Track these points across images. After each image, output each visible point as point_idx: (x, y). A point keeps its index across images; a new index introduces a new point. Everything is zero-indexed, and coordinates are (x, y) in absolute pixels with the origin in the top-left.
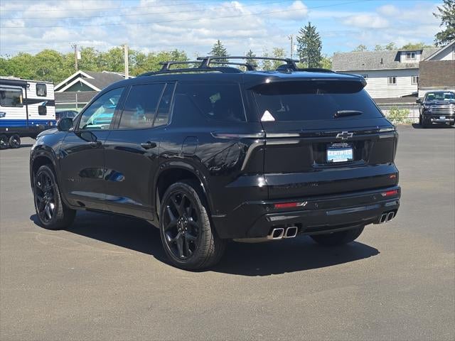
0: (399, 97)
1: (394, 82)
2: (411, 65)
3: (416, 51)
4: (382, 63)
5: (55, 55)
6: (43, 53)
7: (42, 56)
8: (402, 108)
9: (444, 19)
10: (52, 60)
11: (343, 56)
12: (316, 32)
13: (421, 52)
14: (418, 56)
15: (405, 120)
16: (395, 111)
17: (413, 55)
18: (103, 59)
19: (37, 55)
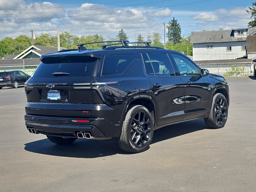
0: (234, 59)
1: (230, 49)
2: (241, 38)
3: (243, 30)
4: (222, 38)
5: (26, 38)
6: (19, 37)
7: (19, 39)
8: (240, 66)
9: (253, 14)
10: (25, 41)
11: (197, 33)
12: (177, 23)
13: (247, 30)
14: (245, 33)
15: (242, 74)
16: (235, 68)
17: (242, 32)
18: (54, 40)
19: (16, 39)
